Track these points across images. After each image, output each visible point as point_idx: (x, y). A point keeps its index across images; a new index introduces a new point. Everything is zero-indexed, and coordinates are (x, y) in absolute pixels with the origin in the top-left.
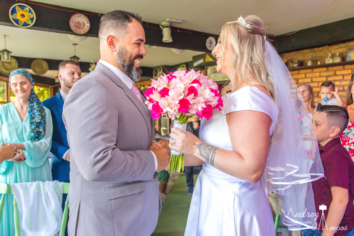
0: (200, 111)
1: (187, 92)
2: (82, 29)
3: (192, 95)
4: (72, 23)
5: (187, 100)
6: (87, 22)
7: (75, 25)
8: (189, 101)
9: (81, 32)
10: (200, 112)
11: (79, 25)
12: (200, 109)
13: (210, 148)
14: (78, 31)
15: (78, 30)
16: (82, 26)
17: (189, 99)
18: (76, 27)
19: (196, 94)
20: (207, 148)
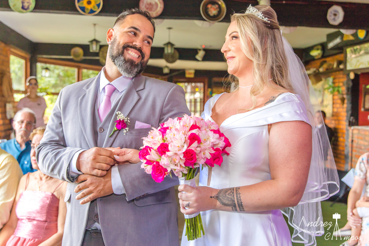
0: (209, 158)
1: (189, 141)
3: (195, 144)
5: (191, 150)
8: (193, 151)
10: (209, 160)
12: (209, 157)
13: (231, 192)
16: (155, 7)
17: (193, 149)
19: (199, 142)
20: (227, 194)
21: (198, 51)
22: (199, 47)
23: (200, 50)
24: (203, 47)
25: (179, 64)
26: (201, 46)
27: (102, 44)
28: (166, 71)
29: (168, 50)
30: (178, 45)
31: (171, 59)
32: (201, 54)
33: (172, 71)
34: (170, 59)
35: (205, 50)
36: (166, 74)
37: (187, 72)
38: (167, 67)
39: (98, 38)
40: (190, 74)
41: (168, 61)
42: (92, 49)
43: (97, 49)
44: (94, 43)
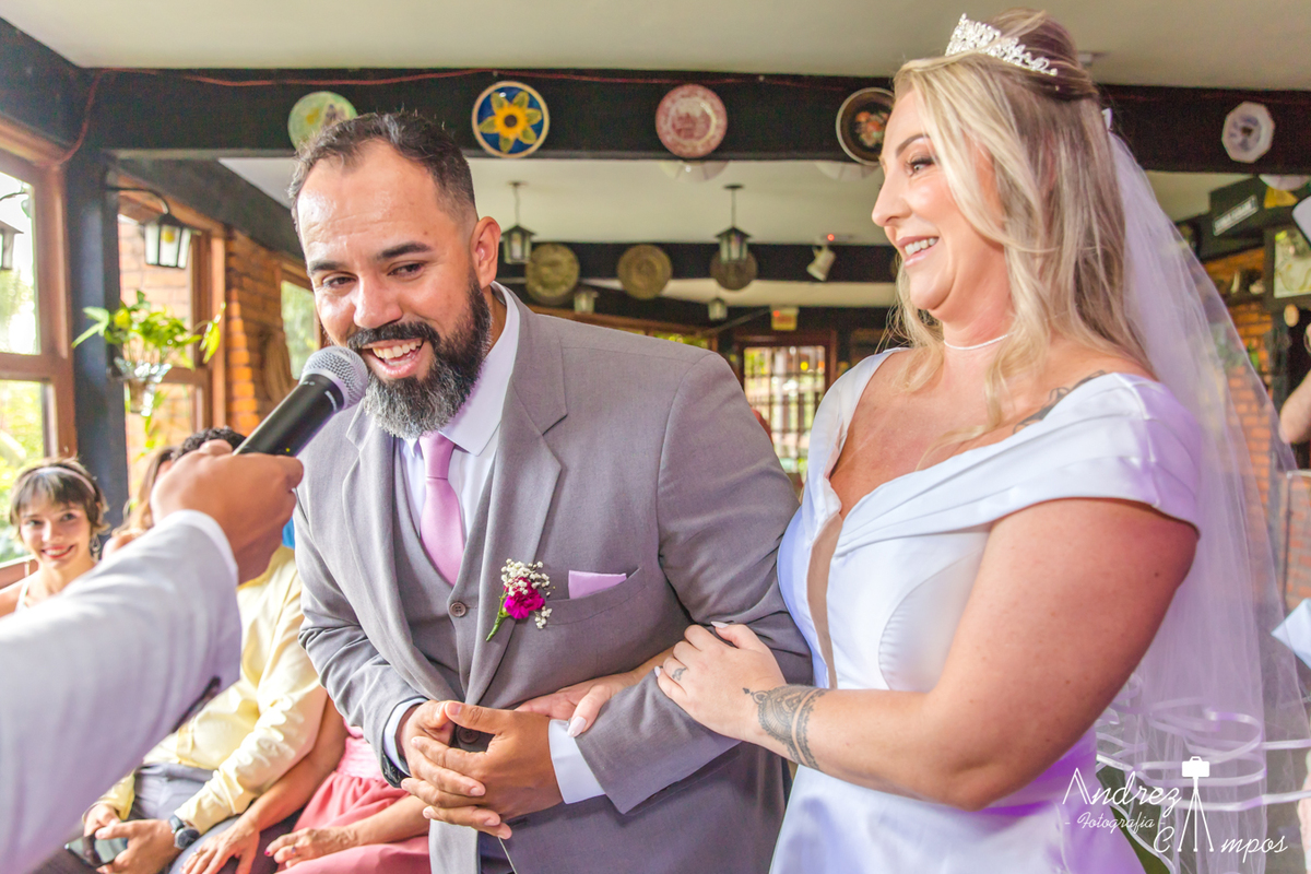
2: (699, 138)
4: (666, 122)
6: (716, 112)
7: (674, 126)
9: (695, 148)
11: (688, 126)
13: (797, 697)
14: (684, 147)
15: (686, 142)
16: (700, 126)
18: (679, 132)
21: (816, 252)
22: (818, 241)
23: (819, 248)
24: (831, 238)
25: (758, 292)
26: (826, 237)
27: (535, 239)
28: (717, 312)
29: (731, 252)
30: (760, 233)
31: (735, 277)
32: (822, 262)
33: (734, 311)
34: (732, 279)
35: (833, 247)
36: (718, 323)
37: (776, 314)
38: (718, 300)
39: (526, 224)
40: (785, 321)
41: (725, 284)
42: (511, 257)
43: (523, 256)
44: (516, 236)
